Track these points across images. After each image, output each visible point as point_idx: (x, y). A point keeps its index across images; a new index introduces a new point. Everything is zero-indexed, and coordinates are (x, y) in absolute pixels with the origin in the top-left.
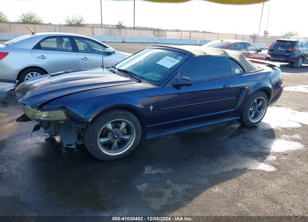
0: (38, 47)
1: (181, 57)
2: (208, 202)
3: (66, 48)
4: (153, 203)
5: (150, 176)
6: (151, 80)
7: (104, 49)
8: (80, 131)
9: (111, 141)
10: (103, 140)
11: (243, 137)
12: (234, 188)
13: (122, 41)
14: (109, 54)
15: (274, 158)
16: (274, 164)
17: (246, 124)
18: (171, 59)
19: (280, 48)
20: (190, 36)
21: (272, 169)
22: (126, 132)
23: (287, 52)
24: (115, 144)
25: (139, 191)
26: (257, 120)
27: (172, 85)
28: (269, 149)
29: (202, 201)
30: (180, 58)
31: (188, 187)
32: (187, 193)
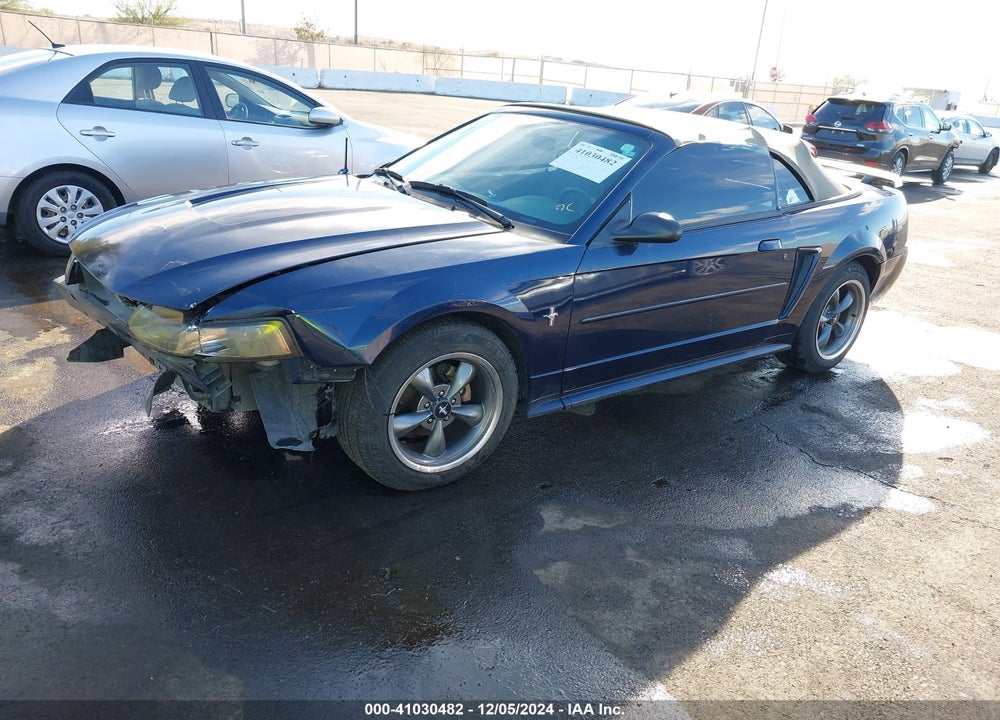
0: (81, 95)
1: (633, 147)
2: (773, 614)
3: (174, 102)
4: (606, 625)
5: (564, 536)
6: (541, 221)
7: (308, 109)
8: (330, 395)
9: (425, 425)
10: (403, 423)
11: (806, 408)
12: (834, 567)
13: (315, 83)
14: (323, 127)
15: (918, 471)
16: (922, 491)
17: (807, 367)
18: (598, 153)
19: (838, 125)
20: (542, 73)
21: (925, 506)
22: (467, 397)
23: (861, 137)
24: (438, 434)
25: (547, 586)
26: (836, 352)
27: (616, 239)
28: (897, 443)
29: (753, 613)
30: (628, 148)
31: (696, 571)
32: (699, 588)
